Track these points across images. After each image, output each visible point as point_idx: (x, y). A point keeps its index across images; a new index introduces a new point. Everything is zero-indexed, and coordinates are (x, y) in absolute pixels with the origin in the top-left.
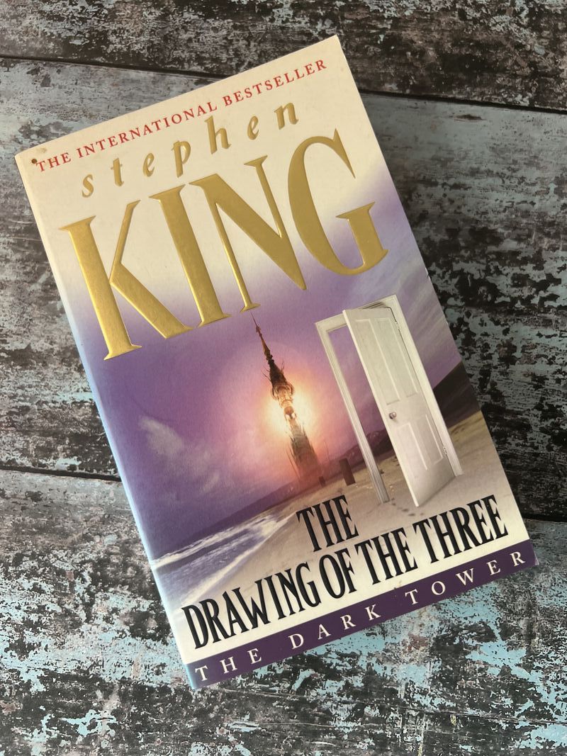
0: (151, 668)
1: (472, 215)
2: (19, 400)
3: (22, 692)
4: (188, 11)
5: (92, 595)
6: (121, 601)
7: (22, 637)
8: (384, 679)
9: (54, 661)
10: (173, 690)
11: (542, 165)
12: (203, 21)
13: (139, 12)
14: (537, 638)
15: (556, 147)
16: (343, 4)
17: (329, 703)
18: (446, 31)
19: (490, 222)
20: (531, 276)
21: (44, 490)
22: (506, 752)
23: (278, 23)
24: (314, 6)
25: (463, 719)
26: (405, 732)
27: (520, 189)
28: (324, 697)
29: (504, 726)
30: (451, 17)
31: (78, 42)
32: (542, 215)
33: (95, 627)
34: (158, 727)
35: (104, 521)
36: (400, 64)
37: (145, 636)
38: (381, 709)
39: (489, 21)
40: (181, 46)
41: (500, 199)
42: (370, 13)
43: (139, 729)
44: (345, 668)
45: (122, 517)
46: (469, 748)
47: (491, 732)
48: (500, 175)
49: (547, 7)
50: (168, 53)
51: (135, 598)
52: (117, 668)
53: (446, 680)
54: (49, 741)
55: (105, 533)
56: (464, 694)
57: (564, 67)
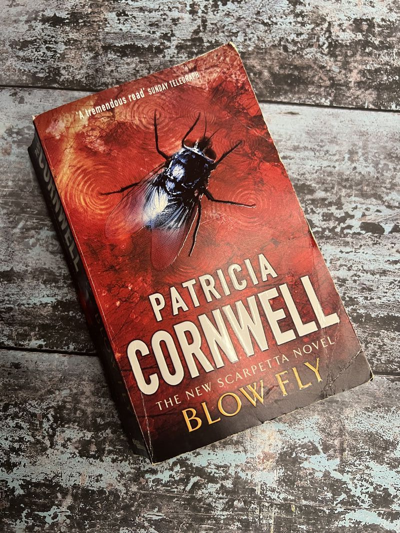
0: (93, 477)
1: (295, 176)
2: (6, 304)
3: (9, 495)
4: (111, 53)
5: (54, 429)
6: (73, 433)
7: (9, 458)
8: (246, 482)
9: (29, 474)
10: (107, 492)
11: (339, 142)
12: (120, 59)
13: (80, 55)
14: (347, 452)
15: (347, 131)
16: (209, 44)
17: (210, 499)
18: (275, 59)
19: (306, 180)
20: (335, 214)
21: (23, 362)
22: (329, 529)
23: (168, 58)
24: (191, 47)
25: (300, 508)
26: (261, 517)
27: (326, 158)
28: (207, 495)
29: (327, 512)
30: (278, 51)
31: (41, 75)
32: (340, 174)
33: (56, 451)
34: (98, 517)
35: (61, 381)
37: (88, 457)
38: (245, 502)
39: (303, 52)
40: (106, 75)
41: (313, 165)
43: (85, 518)
44: (220, 475)
45: (73, 378)
46: (304, 527)
47: (318, 516)
48: (313, 150)
49: (340, 41)
50: (98, 80)
51: (81, 431)
52: (71, 478)
53: (288, 481)
54: (27, 528)
55: (62, 388)
56: (300, 491)
57: (352, 80)
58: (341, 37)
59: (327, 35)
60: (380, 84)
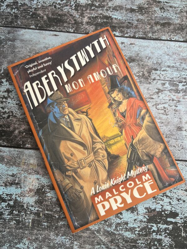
8: (20, 202)
16: (21, 4)
17: (2, 210)
18: (50, 11)
22: (57, 225)
23: (2, 10)
24: (12, 5)
25: (44, 215)
26: (26, 219)
28: (1, 208)
29: (57, 217)
30: (52, 8)
36: (36, 21)
38: (18, 211)
39: (63, 8)
42: (28, 7)
44: (8, 199)
46: (46, 224)
47: (53, 219)
49: (80, 4)
53: (39, 202)
56: (45, 207)
57: (84, 21)
58: (81, 2)
59: (75, 1)
60: (97, 23)
